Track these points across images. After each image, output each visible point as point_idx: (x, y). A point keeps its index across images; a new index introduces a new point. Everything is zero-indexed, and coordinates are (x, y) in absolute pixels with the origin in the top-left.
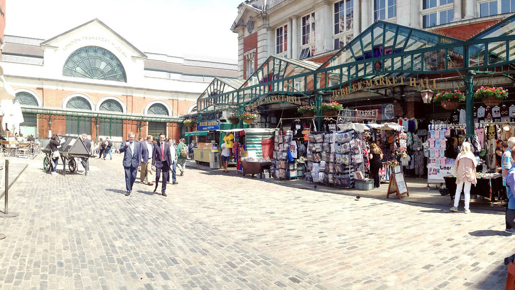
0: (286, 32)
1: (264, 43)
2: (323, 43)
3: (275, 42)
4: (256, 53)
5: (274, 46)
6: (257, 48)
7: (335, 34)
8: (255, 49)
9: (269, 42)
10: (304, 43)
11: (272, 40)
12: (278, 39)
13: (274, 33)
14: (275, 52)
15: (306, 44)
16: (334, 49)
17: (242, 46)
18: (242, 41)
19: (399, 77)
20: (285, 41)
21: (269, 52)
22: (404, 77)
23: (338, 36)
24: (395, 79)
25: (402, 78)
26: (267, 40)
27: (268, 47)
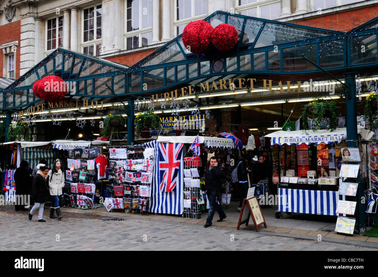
0: (61, 24)
1: (30, 35)
2: (112, 41)
3: (44, 36)
4: (18, 47)
5: (44, 40)
6: (20, 41)
7: (128, 31)
8: (17, 42)
9: (36, 35)
10: (86, 40)
11: (41, 32)
12: (49, 32)
13: (44, 25)
14: (44, 47)
15: (89, 41)
16: (126, 49)
19: (248, 79)
20: (59, 36)
21: (36, 47)
22: (255, 79)
23: (132, 34)
24: (242, 82)
25: (252, 80)
26: (34, 31)
27: (35, 40)
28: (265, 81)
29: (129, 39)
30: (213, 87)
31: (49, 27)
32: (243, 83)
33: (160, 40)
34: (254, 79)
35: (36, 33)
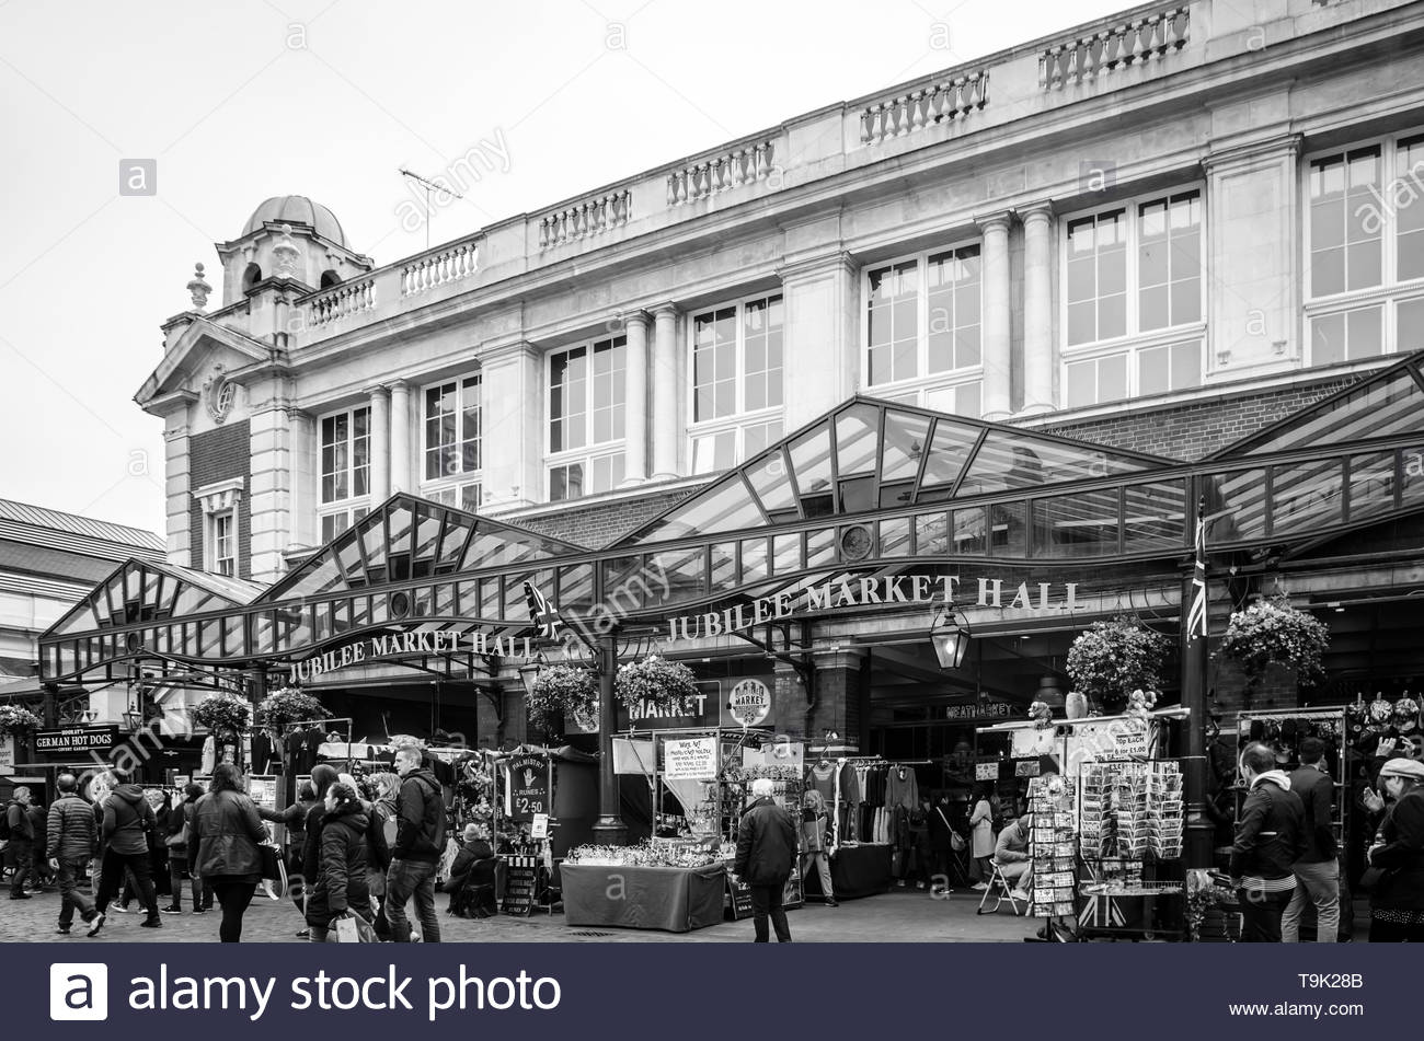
0: (361, 430)
1: (275, 460)
2: (511, 476)
3: (315, 463)
4: (245, 494)
5: (314, 474)
6: (248, 477)
7: (553, 450)
8: (240, 479)
9: (293, 460)
10: (432, 475)
11: (306, 453)
12: (327, 451)
13: (314, 434)
14: (314, 495)
16: (547, 499)
17: (184, 465)
18: (183, 446)
19: (939, 578)
20: (357, 461)
21: (294, 494)
22: (957, 578)
23: (565, 458)
24: (922, 585)
25: (948, 580)
26: (288, 451)
27: (291, 473)
28: (983, 582)
29: (557, 474)
30: (841, 597)
31: (327, 438)
32: (925, 588)
33: (648, 475)
34: (954, 577)
35: (294, 457)
